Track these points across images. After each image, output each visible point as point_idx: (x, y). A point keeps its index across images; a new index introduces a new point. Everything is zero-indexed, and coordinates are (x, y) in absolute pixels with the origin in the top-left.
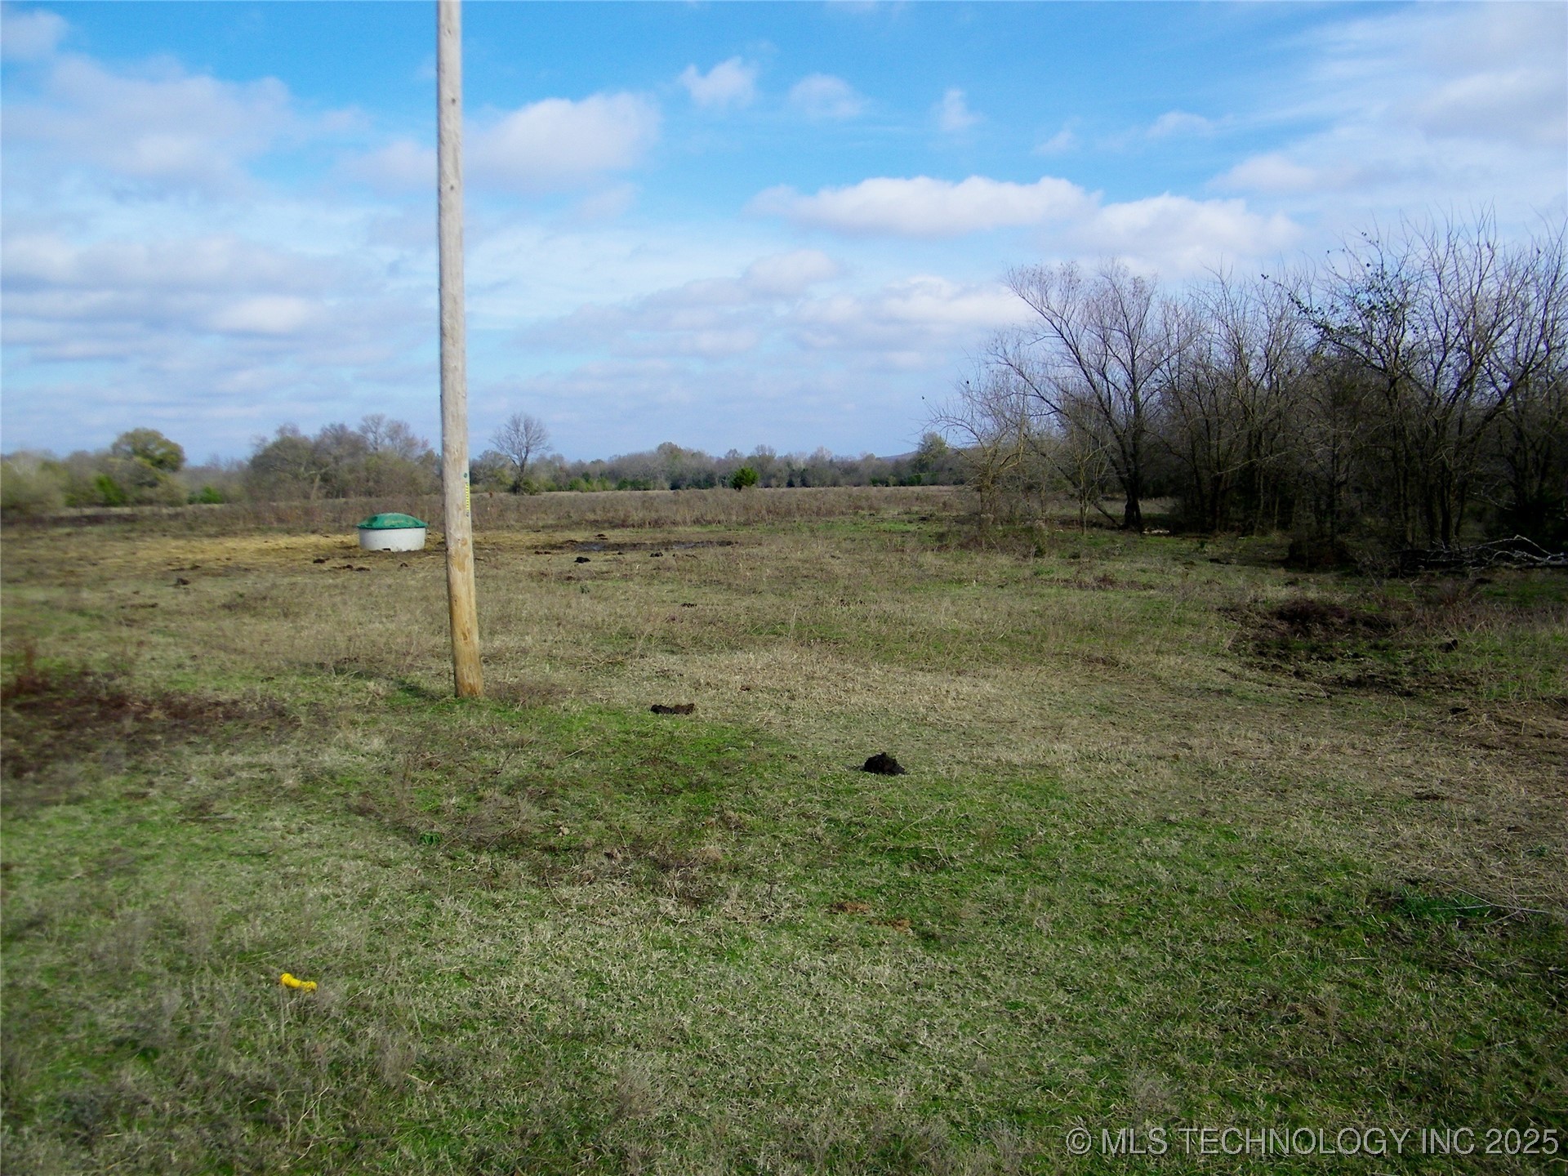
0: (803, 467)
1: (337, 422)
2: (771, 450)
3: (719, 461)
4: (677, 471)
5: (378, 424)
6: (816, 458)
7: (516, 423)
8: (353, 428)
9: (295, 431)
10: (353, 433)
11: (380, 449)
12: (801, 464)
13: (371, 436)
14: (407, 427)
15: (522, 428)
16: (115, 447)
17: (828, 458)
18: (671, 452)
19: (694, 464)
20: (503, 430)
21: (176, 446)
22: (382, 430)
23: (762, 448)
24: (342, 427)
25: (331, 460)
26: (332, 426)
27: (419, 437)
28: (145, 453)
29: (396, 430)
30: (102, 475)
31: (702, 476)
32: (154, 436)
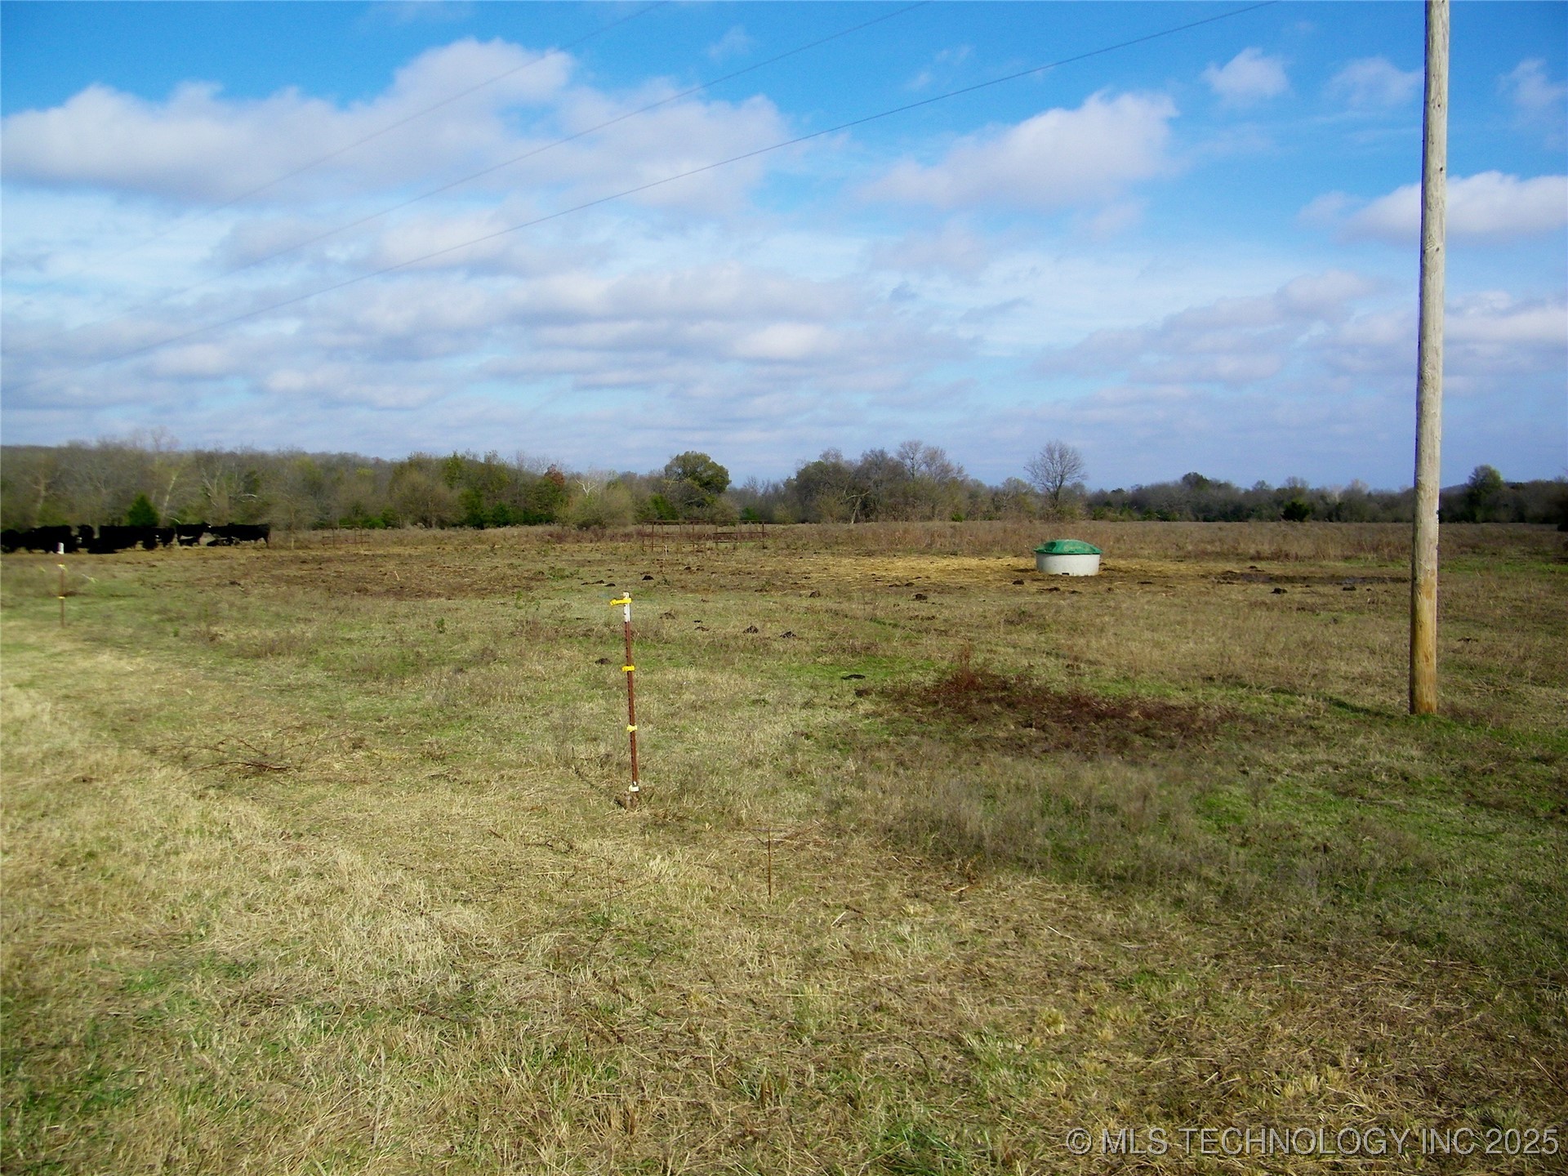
0: (1338, 500)
1: (878, 448)
2: (1303, 482)
3: (1247, 492)
4: (1203, 502)
5: (916, 450)
6: (1353, 490)
7: (1050, 451)
8: (892, 454)
9: (837, 456)
10: (891, 459)
11: (917, 475)
12: (1336, 496)
13: (908, 462)
14: (942, 453)
15: (1056, 456)
16: (668, 469)
17: (1366, 492)
18: (1195, 482)
19: (1221, 494)
20: (1038, 458)
21: (721, 468)
22: (919, 456)
23: (1294, 480)
24: (882, 453)
25: (871, 483)
26: (872, 451)
27: (954, 464)
28: (693, 474)
29: (933, 456)
30: (656, 495)
31: (1230, 508)
32: (703, 460)
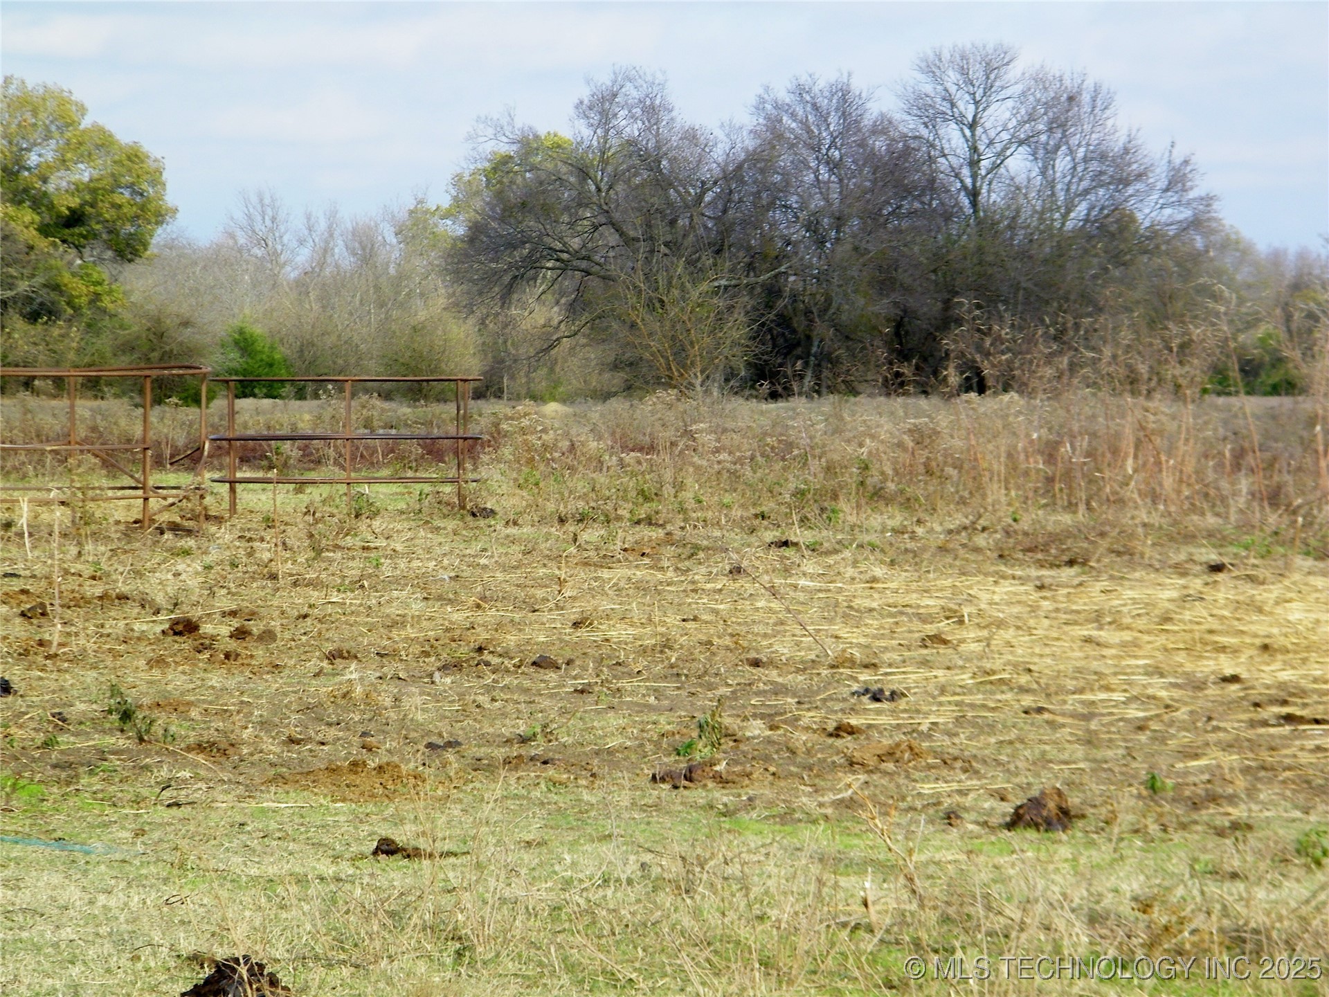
1: (824, 78)
5: (984, 94)
9: (651, 111)
10: (882, 127)
11: (993, 196)
13: (953, 139)
14: (1101, 102)
21: (134, 156)
24: (844, 98)
25: (798, 233)
26: (800, 91)
29: (1060, 115)
